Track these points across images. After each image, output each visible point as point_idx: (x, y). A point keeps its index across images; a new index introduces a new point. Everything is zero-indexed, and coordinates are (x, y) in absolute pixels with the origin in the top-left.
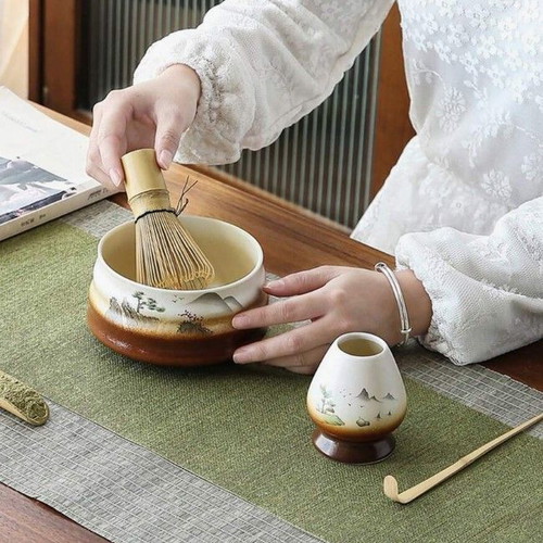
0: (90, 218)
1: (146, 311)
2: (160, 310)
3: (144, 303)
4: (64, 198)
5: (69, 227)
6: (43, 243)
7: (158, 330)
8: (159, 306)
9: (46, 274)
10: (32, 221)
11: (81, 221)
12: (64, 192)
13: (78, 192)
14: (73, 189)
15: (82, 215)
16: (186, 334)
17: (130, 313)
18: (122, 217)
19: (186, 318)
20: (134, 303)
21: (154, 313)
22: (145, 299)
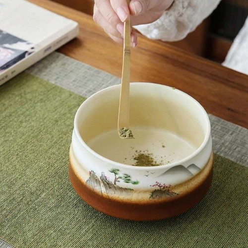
0: (46, 68)
1: (122, 183)
2: (135, 183)
3: (121, 178)
4: (27, 57)
5: (33, 77)
6: (16, 93)
7: (134, 198)
8: (133, 179)
9: (21, 122)
10: (6, 76)
11: (40, 71)
12: (26, 52)
13: (36, 50)
14: (32, 48)
15: (41, 66)
16: (157, 199)
17: (108, 185)
18: (69, 65)
19: (157, 188)
20: (111, 178)
21: (130, 185)
22: (120, 174)
